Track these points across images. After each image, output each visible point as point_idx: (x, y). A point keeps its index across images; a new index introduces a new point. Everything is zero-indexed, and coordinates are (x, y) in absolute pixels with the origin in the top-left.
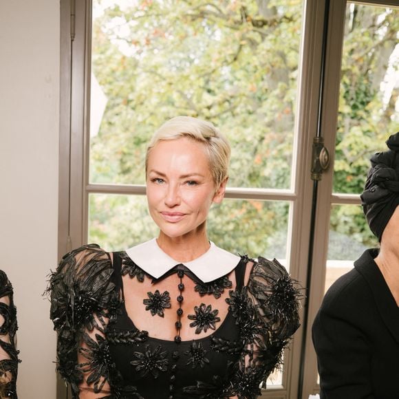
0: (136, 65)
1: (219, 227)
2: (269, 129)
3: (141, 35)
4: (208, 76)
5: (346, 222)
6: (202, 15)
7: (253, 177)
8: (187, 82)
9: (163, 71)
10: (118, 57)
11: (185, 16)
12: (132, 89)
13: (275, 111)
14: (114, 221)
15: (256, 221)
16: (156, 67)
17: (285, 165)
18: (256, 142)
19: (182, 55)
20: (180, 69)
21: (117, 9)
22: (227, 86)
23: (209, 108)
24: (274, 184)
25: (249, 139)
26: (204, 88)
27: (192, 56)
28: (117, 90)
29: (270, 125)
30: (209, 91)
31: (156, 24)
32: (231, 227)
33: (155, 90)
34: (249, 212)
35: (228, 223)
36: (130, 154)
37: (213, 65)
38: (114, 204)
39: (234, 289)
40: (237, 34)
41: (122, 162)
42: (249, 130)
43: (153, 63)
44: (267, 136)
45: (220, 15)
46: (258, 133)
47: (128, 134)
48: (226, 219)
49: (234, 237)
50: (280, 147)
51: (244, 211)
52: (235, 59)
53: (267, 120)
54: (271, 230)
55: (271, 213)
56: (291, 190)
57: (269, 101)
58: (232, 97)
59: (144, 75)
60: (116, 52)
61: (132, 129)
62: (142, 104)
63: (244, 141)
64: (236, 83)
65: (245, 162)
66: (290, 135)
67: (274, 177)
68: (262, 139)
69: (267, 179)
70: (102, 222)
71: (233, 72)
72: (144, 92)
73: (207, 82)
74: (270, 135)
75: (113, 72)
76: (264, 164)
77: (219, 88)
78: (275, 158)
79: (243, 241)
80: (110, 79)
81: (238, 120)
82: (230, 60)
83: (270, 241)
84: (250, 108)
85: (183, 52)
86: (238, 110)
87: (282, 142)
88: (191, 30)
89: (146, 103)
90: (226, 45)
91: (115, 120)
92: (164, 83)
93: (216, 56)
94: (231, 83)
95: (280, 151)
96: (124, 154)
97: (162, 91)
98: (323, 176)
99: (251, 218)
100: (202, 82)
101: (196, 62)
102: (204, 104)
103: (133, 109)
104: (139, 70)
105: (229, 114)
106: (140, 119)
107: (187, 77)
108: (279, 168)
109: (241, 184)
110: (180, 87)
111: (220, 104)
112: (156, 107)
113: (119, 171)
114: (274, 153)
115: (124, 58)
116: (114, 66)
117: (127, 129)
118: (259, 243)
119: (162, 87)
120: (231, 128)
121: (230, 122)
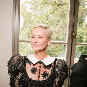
0: (31, 14)
1: (49, 50)
2: (60, 28)
3: (33, 7)
4: (47, 16)
5: (77, 49)
6: (46, 3)
7: (57, 39)
8: (43, 18)
9: (38, 15)
10: (28, 12)
11: (42, 3)
12: (31, 19)
13: (62, 24)
14: (26, 48)
15: (58, 48)
16: (36, 14)
17: (64, 36)
18: (58, 31)
19: (42, 12)
20: (41, 15)
21: (27, 2)
22: (51, 19)
23: (47, 23)
24: (62, 40)
25: (56, 30)
26: (46, 19)
27: (44, 12)
28: (27, 19)
29: (61, 27)
30: (48, 20)
31: (36, 5)
32: (52, 50)
33: (36, 19)
34: (56, 46)
35: (51, 49)
36: (30, 33)
37: (48, 14)
38: (26, 44)
39: (53, 67)
40: (54, 7)
41: (28, 35)
42: (56, 28)
43: (35, 13)
44: (60, 30)
45: (50, 3)
46: (58, 29)
47: (30, 29)
48: (51, 48)
49: (53, 52)
50: (63, 32)
51: (55, 46)
52: (53, 13)
53: (60, 26)
54: (61, 50)
55: (61, 47)
56: (66, 42)
57: (61, 22)
58: (53, 21)
59: (33, 16)
60: (27, 11)
61: (30, 28)
62: (33, 22)
63: (55, 31)
64: (53, 18)
65: (55, 35)
66: (65, 29)
67: (62, 39)
68: (59, 30)
69: (60, 39)
70: (24, 48)
71: (53, 16)
72: (33, 20)
73: (47, 18)
74: (61, 29)
75: (26, 15)
76: (60, 36)
77: (50, 19)
78: (62, 34)
79: (55, 53)
80: (26, 17)
81: (54, 26)
82: (52, 13)
83: (61, 53)
84: (57, 23)
85: (42, 11)
86: (54, 24)
87: (64, 31)
88: (43, 6)
89: (34, 22)
90: (51, 9)
91: (27, 26)
92: (38, 18)
93: (49, 12)
94: (52, 18)
95: (63, 33)
96: (29, 33)
97: (37, 20)
98: (74, 39)
99: (57, 48)
100: (46, 18)
101: (45, 13)
102: (46, 22)
103: (31, 23)
104: (32, 15)
105: (52, 25)
106: (32, 26)
107: (43, 17)
108: (63, 37)
109: (54, 40)
110: (41, 19)
111: (50, 23)
112: (36, 23)
113: (28, 37)
114: (62, 33)
115: (29, 12)
116: (27, 14)
117: (29, 28)
118: (58, 53)
119: (37, 19)
120: (52, 28)
121: (52, 26)
